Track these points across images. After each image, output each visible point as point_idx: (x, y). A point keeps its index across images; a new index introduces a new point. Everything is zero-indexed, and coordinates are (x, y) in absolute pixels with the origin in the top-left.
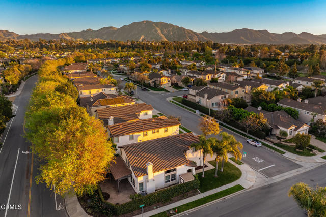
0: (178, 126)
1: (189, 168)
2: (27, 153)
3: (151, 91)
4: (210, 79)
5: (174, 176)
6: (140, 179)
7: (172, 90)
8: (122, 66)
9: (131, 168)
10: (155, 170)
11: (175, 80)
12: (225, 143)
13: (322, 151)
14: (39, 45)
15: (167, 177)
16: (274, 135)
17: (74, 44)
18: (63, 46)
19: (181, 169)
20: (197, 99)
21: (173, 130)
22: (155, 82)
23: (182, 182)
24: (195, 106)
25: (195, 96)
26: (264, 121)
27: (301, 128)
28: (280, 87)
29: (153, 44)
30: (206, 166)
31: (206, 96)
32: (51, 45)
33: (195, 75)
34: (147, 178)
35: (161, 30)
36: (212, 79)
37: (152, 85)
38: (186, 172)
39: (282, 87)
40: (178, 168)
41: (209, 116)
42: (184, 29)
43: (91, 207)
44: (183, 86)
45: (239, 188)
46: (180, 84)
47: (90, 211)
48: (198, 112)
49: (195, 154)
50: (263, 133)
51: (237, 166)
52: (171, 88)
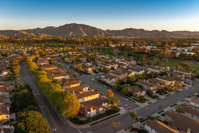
0: (99, 94)
1: (103, 109)
2: (43, 107)
3: (84, 75)
4: (111, 68)
5: (99, 111)
6: (89, 113)
7: (93, 74)
8: (66, 59)
9: (85, 110)
10: (93, 110)
11: (95, 69)
12: (114, 100)
13: (148, 101)
14: (11, 40)
15: (97, 112)
16: (133, 95)
17: (32, 40)
18: (25, 41)
19: (101, 109)
20: (105, 80)
21: (97, 96)
22: (85, 70)
23: (101, 113)
24: (104, 83)
25: (104, 78)
26: (130, 90)
27: (143, 93)
28: (140, 73)
29: (79, 40)
30: (109, 108)
31: (109, 79)
32: (18, 41)
33: (104, 66)
34: (91, 112)
35: (82, 29)
36: (112, 67)
37: (84, 71)
38: (102, 110)
39: (141, 73)
40: (100, 109)
41: (110, 88)
42: (96, 28)
43: (75, 122)
44: (98, 72)
45: (119, 114)
46: (97, 71)
47: (75, 123)
48: (105, 86)
49: (105, 104)
50: (129, 95)
51: (119, 107)
52: (93, 73)
